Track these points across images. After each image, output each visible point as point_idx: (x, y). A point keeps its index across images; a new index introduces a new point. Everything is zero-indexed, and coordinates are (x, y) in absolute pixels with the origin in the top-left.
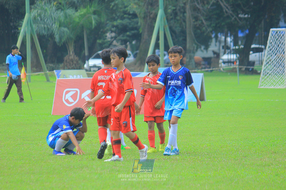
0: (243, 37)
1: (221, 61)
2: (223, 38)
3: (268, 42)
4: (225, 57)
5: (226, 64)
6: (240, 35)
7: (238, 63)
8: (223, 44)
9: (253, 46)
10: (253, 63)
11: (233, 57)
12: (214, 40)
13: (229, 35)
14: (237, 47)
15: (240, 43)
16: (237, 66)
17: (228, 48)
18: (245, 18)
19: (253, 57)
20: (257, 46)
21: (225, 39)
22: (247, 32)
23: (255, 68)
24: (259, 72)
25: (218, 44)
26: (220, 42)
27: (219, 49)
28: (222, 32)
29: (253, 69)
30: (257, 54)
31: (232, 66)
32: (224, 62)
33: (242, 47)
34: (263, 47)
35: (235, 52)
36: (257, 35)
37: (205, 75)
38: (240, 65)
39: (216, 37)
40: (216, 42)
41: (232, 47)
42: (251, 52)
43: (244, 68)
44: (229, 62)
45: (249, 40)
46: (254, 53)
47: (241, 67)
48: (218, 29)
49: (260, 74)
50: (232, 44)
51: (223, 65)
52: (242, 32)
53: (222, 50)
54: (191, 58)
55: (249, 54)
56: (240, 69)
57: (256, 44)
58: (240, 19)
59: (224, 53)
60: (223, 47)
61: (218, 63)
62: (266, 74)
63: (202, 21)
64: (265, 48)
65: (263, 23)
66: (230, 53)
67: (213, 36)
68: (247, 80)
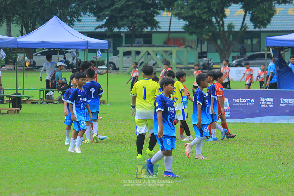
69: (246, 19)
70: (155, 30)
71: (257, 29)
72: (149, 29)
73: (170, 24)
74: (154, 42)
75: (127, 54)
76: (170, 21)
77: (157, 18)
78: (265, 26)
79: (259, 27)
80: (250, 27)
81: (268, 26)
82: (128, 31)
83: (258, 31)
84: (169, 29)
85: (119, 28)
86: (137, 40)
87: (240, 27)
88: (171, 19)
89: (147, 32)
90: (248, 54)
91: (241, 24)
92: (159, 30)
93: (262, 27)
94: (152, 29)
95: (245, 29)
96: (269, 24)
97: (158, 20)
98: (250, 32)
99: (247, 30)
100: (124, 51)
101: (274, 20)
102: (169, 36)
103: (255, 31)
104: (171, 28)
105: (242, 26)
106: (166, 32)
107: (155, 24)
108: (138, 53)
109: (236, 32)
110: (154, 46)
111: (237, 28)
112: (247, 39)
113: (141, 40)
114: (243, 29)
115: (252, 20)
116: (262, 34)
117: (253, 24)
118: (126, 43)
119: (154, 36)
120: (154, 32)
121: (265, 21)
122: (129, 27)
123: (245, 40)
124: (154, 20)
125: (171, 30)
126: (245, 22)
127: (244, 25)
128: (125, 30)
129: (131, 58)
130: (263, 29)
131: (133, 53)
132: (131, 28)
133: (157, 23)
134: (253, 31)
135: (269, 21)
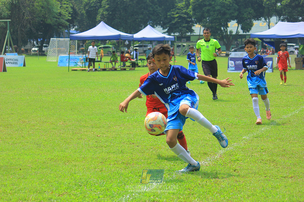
0: (40, 41)
1: (32, 50)
2: (33, 41)
3: (50, 44)
4: (33, 49)
5: (34, 52)
6: (39, 40)
7: (38, 51)
8: (32, 44)
9: (44, 45)
10: (44, 52)
11: (36, 49)
12: (29, 43)
13: (35, 40)
14: (38, 45)
15: (39, 43)
16: (37, 53)
17: (35, 45)
18: (41, 34)
19: (44, 49)
20: (46, 45)
21: (33, 42)
22: (42, 39)
23: (45, 53)
24: (46, 55)
25: (31, 44)
26: (31, 43)
27: (31, 46)
28: (32, 39)
29: (44, 54)
30: (46, 48)
31: (36, 53)
32: (33, 51)
33: (40, 45)
34: (48, 45)
35: (37, 47)
36: (46, 40)
37: (25, 56)
38: (39, 52)
39: (30, 41)
40: (30, 43)
41: (36, 45)
42: (43, 47)
43: (41, 53)
44: (35, 51)
45: (42, 42)
46: (44, 47)
47: (39, 53)
48: (30, 38)
49: (47, 56)
50: (36, 44)
51: (32, 52)
52: (40, 39)
53: (32, 46)
54: (20, 49)
55: (43, 48)
56: (39, 54)
57: (45, 44)
58: (39, 34)
59: (33, 47)
60: (32, 45)
61: (31, 51)
62: (49, 56)
63: (24, 35)
64: (49, 45)
65: (48, 36)
66: (35, 47)
67: (29, 41)
68: (42, 59)
69: (238, 29)
70: (192, 34)
71: (245, 33)
72: (189, 34)
73: (200, 31)
74: (191, 40)
75: (178, 46)
76: (200, 30)
77: (193, 28)
78: (248, 31)
79: (246, 32)
80: (241, 32)
81: (250, 32)
82: (178, 35)
83: (244, 35)
84: (200, 34)
85: (174, 33)
86: (183, 39)
87: (236, 32)
88: (200, 29)
89: (188, 35)
90: (240, 46)
91: (236, 31)
92: (194, 34)
93: (247, 32)
94: (191, 33)
95: (238, 33)
96: (251, 31)
97: (194, 29)
98: (241, 35)
99: (240, 34)
100: (178, 45)
101: (253, 28)
102: (199, 37)
103: (243, 35)
104: (201, 33)
105: (237, 32)
106: (198, 35)
107: (192, 31)
108: (184, 46)
109: (233, 35)
110: (192, 42)
111: (234, 33)
112: (239, 38)
113: (185, 40)
114: (237, 33)
115: (242, 29)
116: (247, 36)
117: (242, 31)
118: (177, 40)
119: (191, 37)
120: (192, 35)
121: (249, 29)
122: (179, 33)
123: (238, 40)
124: (192, 29)
125: (201, 34)
126: (238, 30)
127: (238, 31)
128: (177, 34)
129: (180, 48)
130: (247, 33)
131: (182, 46)
132: (180, 33)
133: (193, 30)
134: (242, 35)
135: (250, 29)
